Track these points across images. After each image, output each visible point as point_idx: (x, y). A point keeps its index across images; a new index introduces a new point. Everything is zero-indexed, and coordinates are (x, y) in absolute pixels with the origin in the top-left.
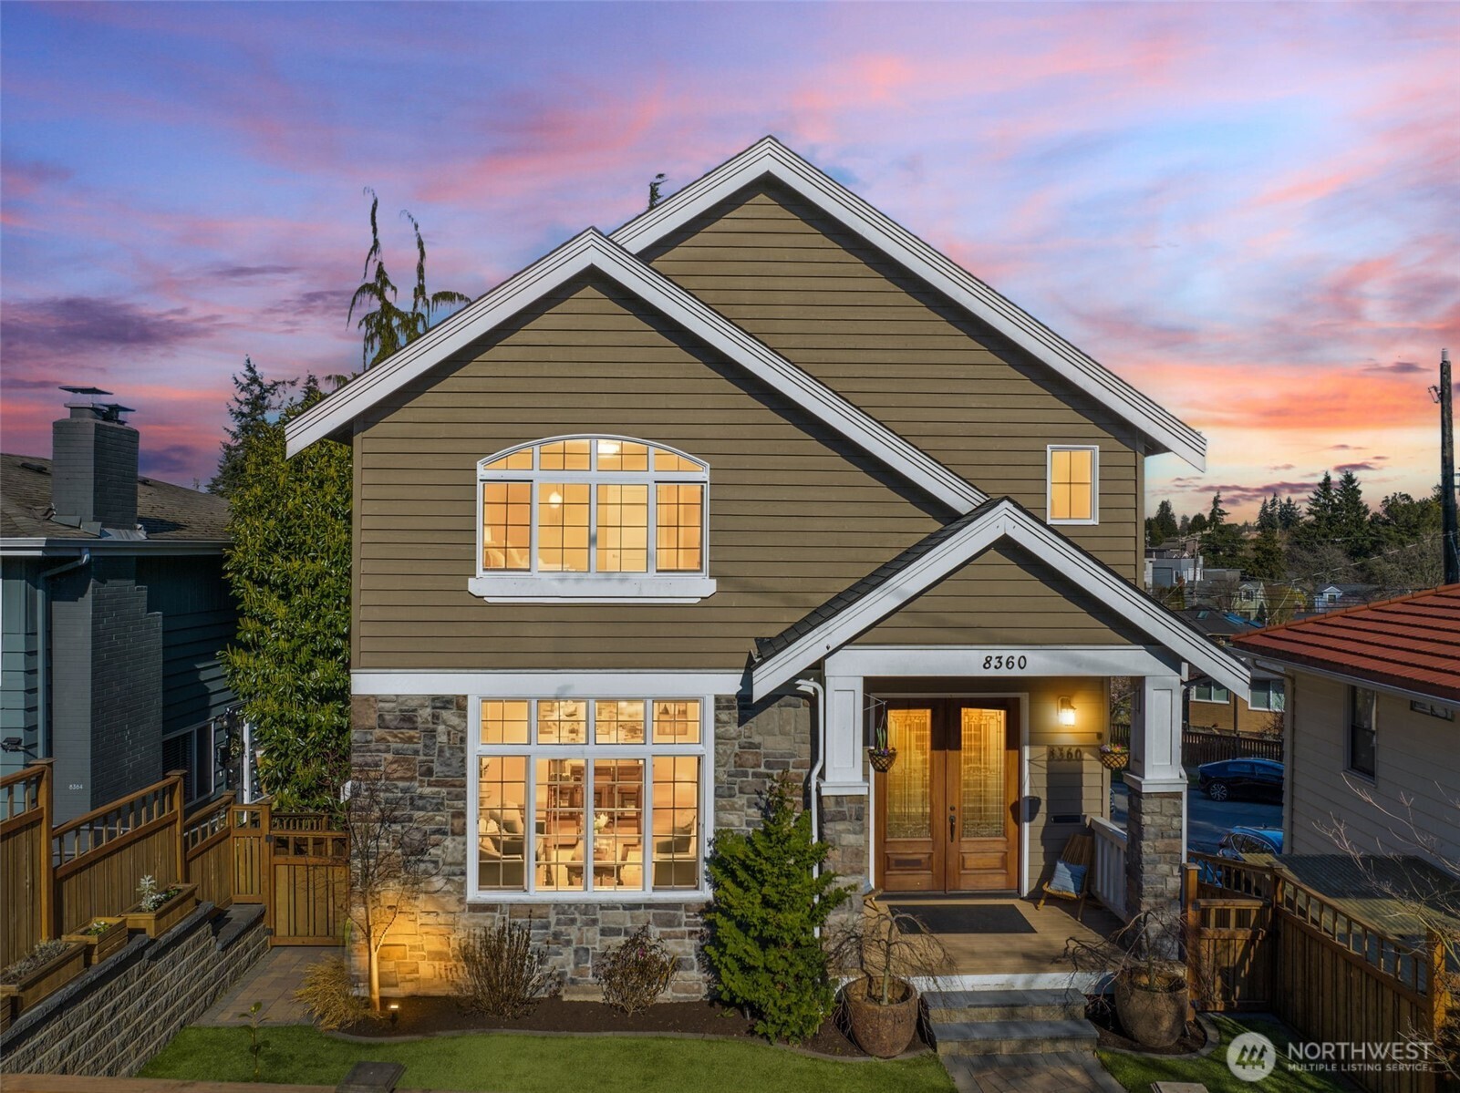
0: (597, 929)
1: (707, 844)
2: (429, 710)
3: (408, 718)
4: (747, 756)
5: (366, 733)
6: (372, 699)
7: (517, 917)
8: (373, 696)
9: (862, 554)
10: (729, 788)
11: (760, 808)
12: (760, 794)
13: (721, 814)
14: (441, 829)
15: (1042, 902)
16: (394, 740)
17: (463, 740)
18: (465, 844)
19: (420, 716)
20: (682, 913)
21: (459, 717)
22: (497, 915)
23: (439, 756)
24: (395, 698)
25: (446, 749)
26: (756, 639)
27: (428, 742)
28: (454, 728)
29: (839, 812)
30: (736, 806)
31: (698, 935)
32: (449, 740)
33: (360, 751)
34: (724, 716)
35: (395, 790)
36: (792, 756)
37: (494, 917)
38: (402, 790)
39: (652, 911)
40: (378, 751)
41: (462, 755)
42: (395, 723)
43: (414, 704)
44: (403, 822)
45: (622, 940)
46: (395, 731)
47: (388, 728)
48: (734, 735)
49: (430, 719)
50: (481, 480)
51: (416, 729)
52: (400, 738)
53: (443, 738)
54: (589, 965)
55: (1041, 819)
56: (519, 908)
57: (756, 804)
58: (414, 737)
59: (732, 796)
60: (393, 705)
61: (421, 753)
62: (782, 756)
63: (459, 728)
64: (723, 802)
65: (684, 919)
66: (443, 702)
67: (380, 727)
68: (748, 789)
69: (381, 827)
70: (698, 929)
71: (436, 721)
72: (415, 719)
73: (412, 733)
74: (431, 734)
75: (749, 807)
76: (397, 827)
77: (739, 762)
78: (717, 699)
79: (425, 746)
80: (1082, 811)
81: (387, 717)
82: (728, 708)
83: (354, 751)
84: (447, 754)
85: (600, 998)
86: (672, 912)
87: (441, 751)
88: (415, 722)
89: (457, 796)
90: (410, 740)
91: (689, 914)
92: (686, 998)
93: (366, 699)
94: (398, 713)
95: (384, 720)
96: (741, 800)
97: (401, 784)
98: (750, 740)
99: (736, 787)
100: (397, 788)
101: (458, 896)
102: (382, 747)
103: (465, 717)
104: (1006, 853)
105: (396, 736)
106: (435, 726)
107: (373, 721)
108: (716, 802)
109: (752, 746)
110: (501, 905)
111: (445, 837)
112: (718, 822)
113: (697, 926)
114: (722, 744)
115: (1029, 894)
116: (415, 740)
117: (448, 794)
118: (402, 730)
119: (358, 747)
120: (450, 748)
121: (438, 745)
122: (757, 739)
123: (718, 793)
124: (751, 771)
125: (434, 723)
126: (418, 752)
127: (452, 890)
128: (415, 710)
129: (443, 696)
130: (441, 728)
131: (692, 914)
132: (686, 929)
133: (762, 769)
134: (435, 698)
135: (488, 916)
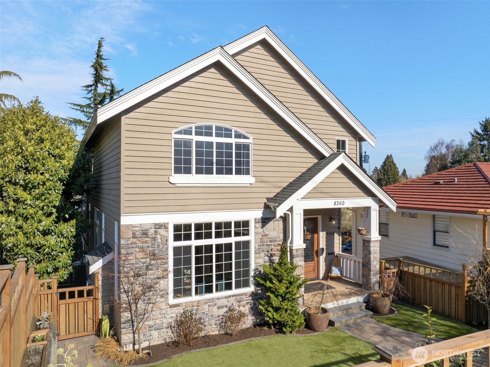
0: (216, 307)
1: (252, 271)
2: (153, 230)
3: (145, 233)
4: (264, 239)
5: (127, 240)
6: (130, 226)
7: (188, 307)
8: (130, 225)
9: (296, 170)
10: (259, 250)
11: (268, 257)
12: (268, 251)
13: (257, 260)
14: (158, 277)
15: (329, 279)
16: (139, 243)
17: (167, 241)
18: (168, 282)
19: (150, 232)
20: (244, 296)
21: (166, 231)
22: (180, 308)
23: (157, 248)
24: (140, 225)
25: (160, 244)
26: (267, 198)
27: (153, 242)
28: (164, 236)
29: (298, 254)
30: (261, 256)
31: (250, 304)
32: (162, 241)
33: (125, 248)
34: (257, 225)
35: (140, 263)
36: (278, 238)
37: (179, 309)
38: (142, 263)
39: (235, 297)
40: (133, 247)
41: (167, 246)
42: (140, 236)
43: (147, 227)
44: (143, 276)
45: (225, 309)
46: (139, 239)
47: (137, 238)
48: (260, 232)
49: (154, 233)
50: (173, 138)
51: (148, 237)
52: (142, 242)
53: (159, 240)
54: (214, 321)
55: (324, 254)
56: (189, 304)
57: (267, 255)
58: (148, 241)
59: (260, 253)
60: (139, 228)
61: (150, 247)
62: (275, 238)
63: (166, 236)
64: (257, 255)
65: (245, 299)
66: (159, 226)
67: (133, 238)
68: (265, 250)
69: (134, 279)
70: (249, 301)
71: (156, 234)
72: (148, 233)
73: (147, 239)
74: (154, 239)
75: (265, 256)
76: (141, 278)
77: (262, 241)
78: (255, 220)
79: (152, 244)
80: (334, 251)
81: (137, 233)
82: (258, 222)
83: (122, 248)
84: (161, 247)
85: (217, 333)
86: (241, 297)
87: (158, 246)
88: (148, 235)
89: (165, 263)
90: (146, 242)
91: (246, 296)
92: (246, 327)
93: (127, 226)
94: (140, 231)
95: (135, 235)
96: (262, 254)
97: (142, 260)
98: (265, 233)
99: (261, 250)
100: (141, 262)
101: (165, 303)
102: (134, 246)
103: (168, 231)
104: (314, 266)
105: (140, 241)
106: (156, 236)
107: (131, 235)
108: (255, 256)
109: (266, 235)
110: (182, 303)
111: (160, 280)
112: (256, 263)
113: (249, 300)
114: (257, 235)
115: (322, 278)
116: (148, 242)
117: (161, 262)
118: (142, 238)
119: (124, 247)
120: (162, 244)
121: (157, 243)
122: (267, 233)
123: (256, 252)
124: (265, 244)
125: (155, 235)
126: (149, 247)
127: (163, 301)
128: (147, 230)
129: (159, 224)
130: (159, 236)
131: (248, 296)
132: (245, 302)
133: (269, 243)
134: (156, 225)
135: (177, 309)
